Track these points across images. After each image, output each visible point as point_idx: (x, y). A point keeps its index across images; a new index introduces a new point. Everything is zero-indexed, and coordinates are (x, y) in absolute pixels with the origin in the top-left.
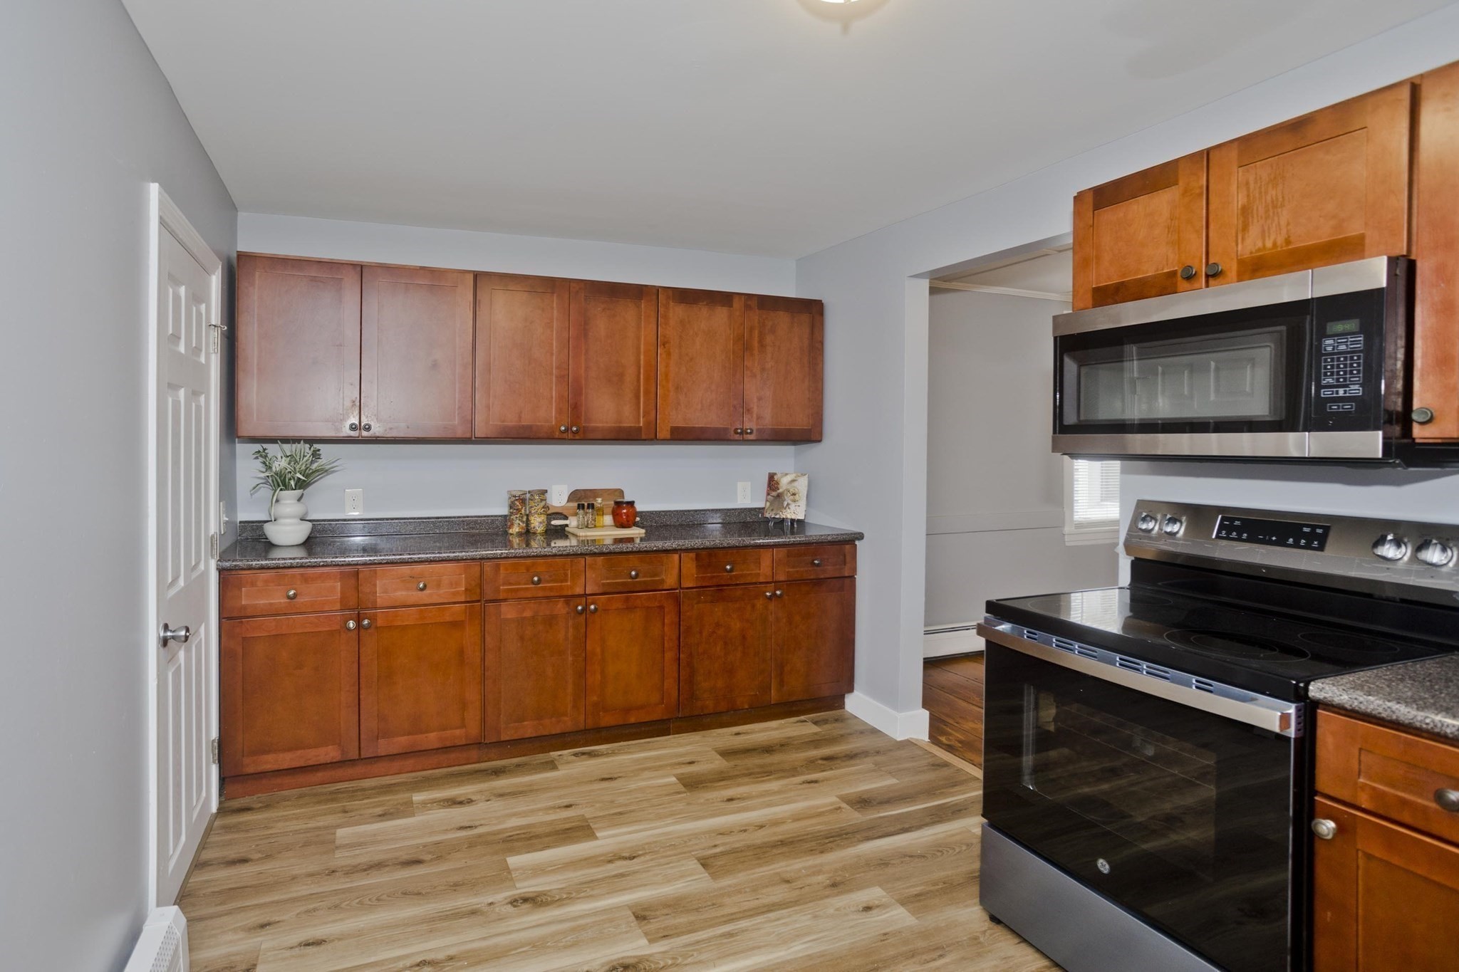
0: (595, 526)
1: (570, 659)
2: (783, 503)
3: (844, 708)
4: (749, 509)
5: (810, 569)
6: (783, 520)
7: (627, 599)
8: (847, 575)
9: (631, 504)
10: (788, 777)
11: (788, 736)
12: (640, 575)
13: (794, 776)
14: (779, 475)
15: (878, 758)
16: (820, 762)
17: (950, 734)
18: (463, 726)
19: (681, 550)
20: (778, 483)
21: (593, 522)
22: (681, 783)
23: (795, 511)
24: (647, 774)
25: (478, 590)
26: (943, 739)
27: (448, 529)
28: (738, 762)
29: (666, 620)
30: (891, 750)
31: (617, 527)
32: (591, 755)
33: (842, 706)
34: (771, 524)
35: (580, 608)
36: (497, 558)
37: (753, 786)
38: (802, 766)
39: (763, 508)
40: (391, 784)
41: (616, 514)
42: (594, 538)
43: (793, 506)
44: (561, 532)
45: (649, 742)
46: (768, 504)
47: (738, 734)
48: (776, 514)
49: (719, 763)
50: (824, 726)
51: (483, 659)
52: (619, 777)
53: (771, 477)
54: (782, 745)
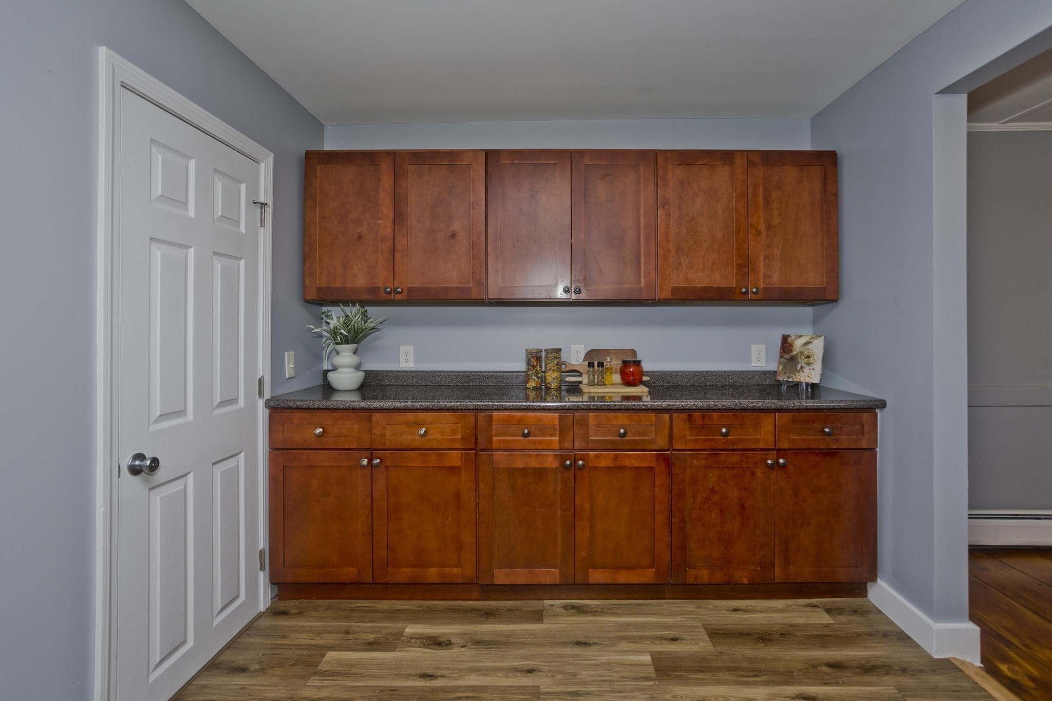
0: (604, 384)
1: (559, 512)
2: (796, 367)
3: (866, 596)
4: (763, 371)
5: (819, 437)
6: (798, 384)
7: (616, 458)
8: (864, 446)
9: (638, 363)
10: (779, 684)
11: (792, 622)
12: (629, 434)
13: (787, 683)
14: (793, 337)
15: (904, 680)
16: (825, 669)
17: (1015, 663)
18: (459, 565)
19: (671, 409)
20: (791, 346)
21: (602, 380)
22: (654, 664)
23: (811, 375)
24: (624, 645)
25: (474, 440)
26: (1004, 668)
27: (479, 382)
28: (725, 648)
29: (656, 482)
30: (922, 671)
31: (625, 386)
32: (580, 610)
33: (863, 593)
34: (784, 388)
35: (568, 462)
36: (489, 410)
37: (736, 688)
38: (800, 670)
39: (775, 372)
40: (399, 610)
41: (623, 373)
42: (603, 395)
43: (806, 370)
44: (575, 389)
45: (640, 605)
46: (781, 367)
47: (736, 610)
48: (789, 377)
49: (702, 646)
50: (839, 617)
51: (477, 505)
52: (595, 644)
53: (785, 339)
54: (782, 635)
